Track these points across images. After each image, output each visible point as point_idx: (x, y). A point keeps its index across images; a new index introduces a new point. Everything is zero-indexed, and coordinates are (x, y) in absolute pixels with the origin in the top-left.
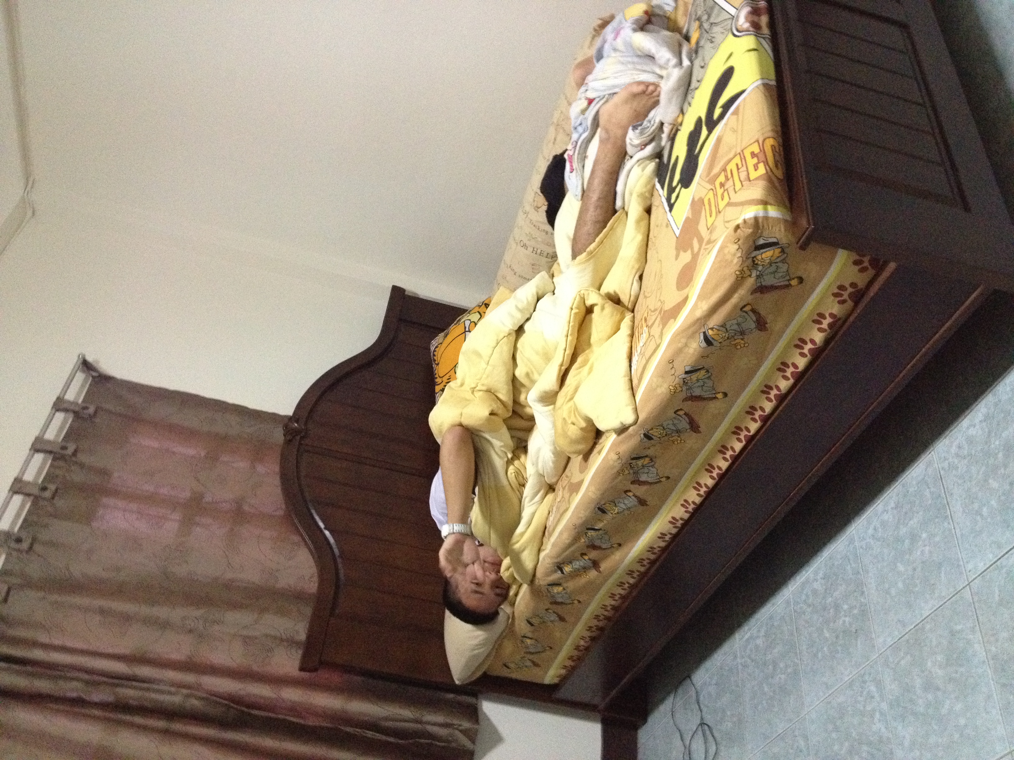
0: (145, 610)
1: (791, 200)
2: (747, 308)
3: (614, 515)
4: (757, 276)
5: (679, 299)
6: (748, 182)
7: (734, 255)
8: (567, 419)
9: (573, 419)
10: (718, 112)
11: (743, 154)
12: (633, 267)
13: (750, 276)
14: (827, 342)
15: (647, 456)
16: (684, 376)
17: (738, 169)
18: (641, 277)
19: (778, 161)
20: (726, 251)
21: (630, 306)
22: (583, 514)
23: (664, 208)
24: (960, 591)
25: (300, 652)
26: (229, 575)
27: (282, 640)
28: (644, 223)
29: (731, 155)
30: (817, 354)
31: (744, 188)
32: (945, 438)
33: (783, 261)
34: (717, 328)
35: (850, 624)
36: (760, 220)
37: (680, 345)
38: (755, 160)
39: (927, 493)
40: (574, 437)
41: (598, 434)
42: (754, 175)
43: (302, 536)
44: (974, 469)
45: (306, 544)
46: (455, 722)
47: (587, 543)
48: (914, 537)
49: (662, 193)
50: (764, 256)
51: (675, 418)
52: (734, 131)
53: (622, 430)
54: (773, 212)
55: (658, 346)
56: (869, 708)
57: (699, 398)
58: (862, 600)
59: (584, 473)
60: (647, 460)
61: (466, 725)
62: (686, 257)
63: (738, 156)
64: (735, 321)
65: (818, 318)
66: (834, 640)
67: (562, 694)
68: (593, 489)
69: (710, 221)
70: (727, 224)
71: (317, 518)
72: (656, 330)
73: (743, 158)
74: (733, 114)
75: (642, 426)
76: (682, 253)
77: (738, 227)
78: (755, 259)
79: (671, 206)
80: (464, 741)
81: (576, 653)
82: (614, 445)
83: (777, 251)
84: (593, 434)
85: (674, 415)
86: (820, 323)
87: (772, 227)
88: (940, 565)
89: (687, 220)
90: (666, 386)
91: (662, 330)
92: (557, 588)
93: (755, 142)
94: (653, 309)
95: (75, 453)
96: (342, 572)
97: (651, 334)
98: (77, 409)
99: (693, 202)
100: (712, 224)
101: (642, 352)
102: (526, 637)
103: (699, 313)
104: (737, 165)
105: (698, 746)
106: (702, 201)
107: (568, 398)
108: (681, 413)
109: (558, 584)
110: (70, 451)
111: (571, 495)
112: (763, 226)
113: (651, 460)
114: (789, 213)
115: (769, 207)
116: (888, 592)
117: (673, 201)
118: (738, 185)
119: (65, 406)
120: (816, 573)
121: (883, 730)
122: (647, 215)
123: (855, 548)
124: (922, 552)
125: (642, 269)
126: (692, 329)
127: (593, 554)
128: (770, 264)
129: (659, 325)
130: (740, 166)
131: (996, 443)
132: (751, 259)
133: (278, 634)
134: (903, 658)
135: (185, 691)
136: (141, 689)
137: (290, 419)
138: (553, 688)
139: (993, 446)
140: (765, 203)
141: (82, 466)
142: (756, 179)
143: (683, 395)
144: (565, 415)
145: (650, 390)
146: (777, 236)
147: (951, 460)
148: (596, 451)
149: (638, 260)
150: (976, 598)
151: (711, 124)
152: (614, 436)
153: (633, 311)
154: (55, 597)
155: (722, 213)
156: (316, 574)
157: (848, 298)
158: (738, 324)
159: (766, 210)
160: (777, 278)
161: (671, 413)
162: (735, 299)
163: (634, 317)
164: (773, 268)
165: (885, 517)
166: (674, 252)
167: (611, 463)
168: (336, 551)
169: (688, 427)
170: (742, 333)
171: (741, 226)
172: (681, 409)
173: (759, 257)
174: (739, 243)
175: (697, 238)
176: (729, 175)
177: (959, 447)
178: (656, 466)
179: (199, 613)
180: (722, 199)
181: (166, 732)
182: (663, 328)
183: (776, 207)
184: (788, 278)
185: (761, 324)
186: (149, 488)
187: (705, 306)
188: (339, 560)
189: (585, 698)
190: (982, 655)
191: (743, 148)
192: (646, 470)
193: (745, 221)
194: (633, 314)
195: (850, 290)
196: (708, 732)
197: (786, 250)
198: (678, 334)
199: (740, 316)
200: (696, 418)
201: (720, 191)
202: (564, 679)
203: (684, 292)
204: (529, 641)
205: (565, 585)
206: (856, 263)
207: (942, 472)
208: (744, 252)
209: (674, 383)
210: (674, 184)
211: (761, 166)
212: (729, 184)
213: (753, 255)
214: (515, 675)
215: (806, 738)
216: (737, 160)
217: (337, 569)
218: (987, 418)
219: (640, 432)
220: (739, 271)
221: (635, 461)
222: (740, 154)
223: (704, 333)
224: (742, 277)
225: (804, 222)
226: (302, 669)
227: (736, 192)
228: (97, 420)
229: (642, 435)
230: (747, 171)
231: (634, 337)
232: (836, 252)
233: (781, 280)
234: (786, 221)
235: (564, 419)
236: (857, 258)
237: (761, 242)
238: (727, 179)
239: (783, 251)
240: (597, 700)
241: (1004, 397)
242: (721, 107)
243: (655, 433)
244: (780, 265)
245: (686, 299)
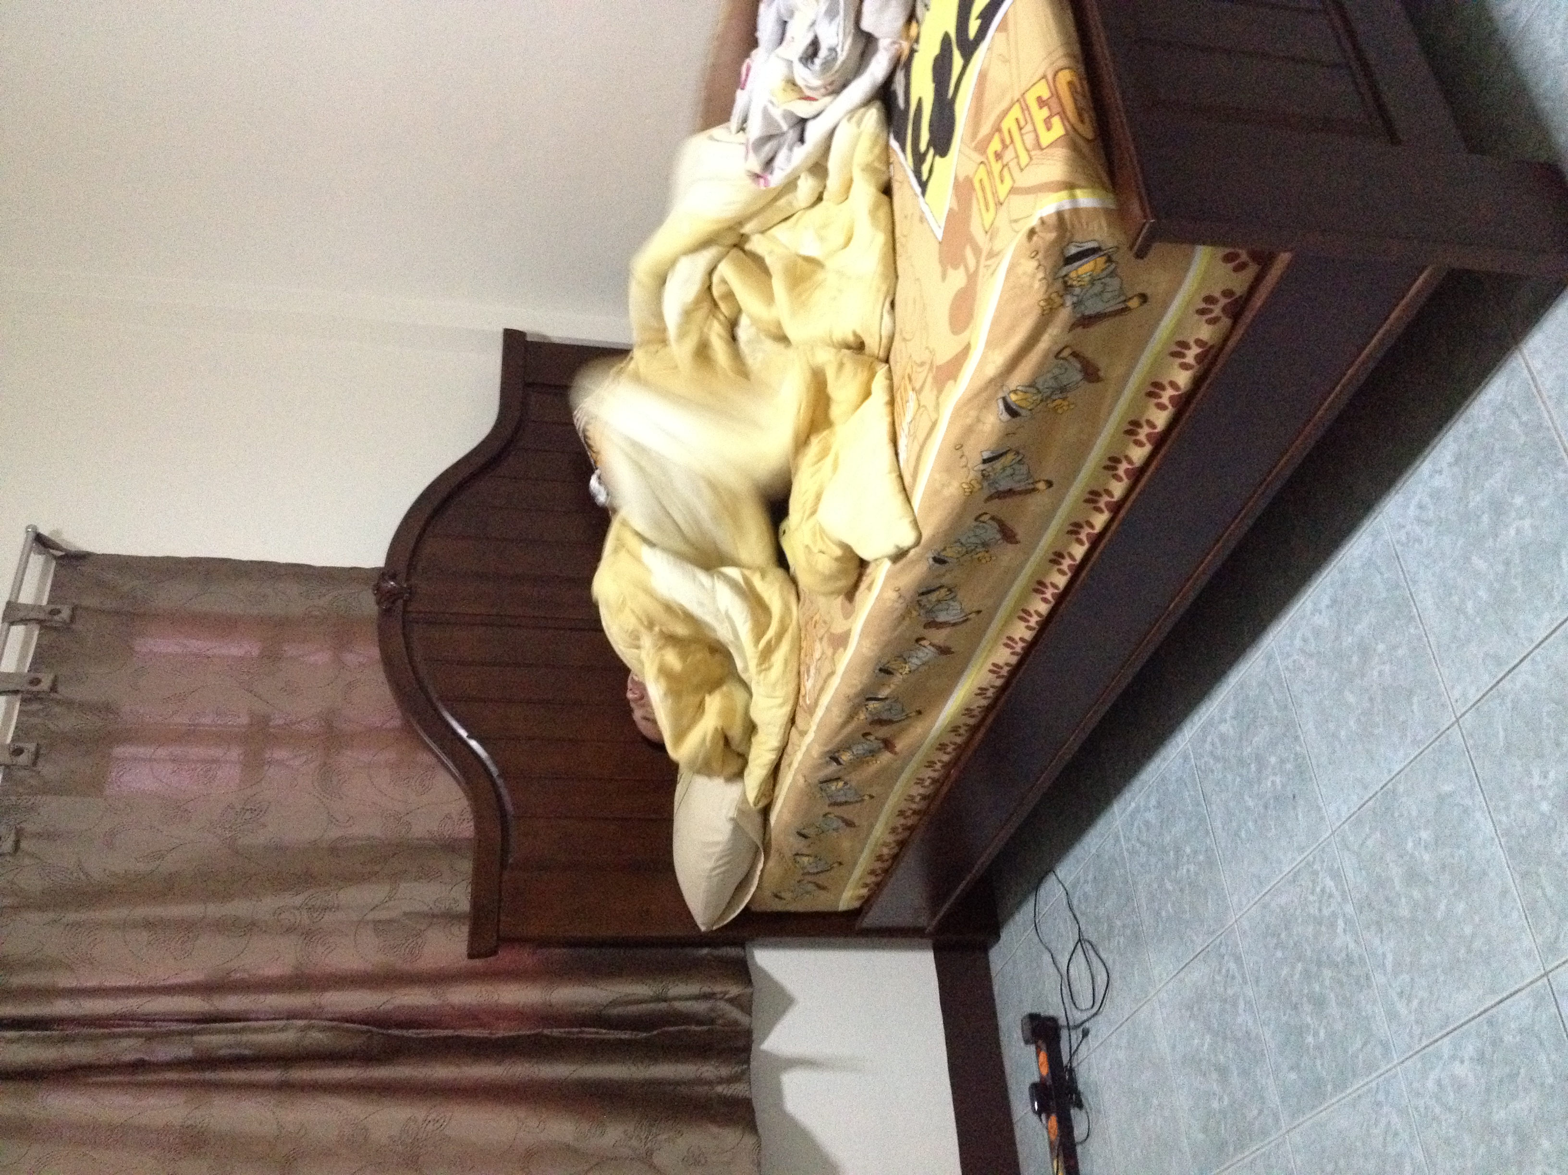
0: (214, 910)
1: (1112, 174)
2: (1066, 353)
3: (905, 676)
4: (1073, 303)
5: (959, 349)
6: (1038, 152)
7: (1033, 276)
8: (812, 547)
9: (820, 545)
10: (974, 25)
11: (1025, 101)
12: (879, 291)
13: (1062, 305)
14: (1197, 382)
15: (941, 587)
16: (982, 467)
17: (1020, 129)
18: (892, 304)
19: (1082, 109)
20: (1020, 270)
21: (882, 354)
22: (858, 681)
23: (912, 187)
24: (1444, 732)
25: (466, 929)
26: (334, 833)
27: (434, 916)
28: (883, 213)
29: (1005, 105)
30: (1183, 403)
31: (1033, 162)
32: (1397, 492)
33: (1112, 274)
34: (1023, 389)
35: (1284, 786)
36: (1067, 216)
37: (969, 421)
38: (1045, 112)
39: (1377, 580)
40: (827, 572)
41: (863, 564)
42: (1047, 138)
43: (433, 753)
44: (1446, 540)
45: (443, 763)
46: (718, 988)
47: (870, 719)
48: (1365, 651)
49: (904, 161)
50: (1081, 271)
51: (977, 527)
52: (1006, 61)
53: (899, 556)
54: (1086, 199)
55: (934, 425)
56: (1326, 912)
57: (1010, 493)
58: (1298, 748)
59: (850, 620)
60: (943, 591)
61: (734, 990)
62: (957, 279)
63: (1017, 106)
64: (1049, 375)
65: (1179, 349)
66: (1262, 811)
67: (870, 920)
68: (867, 643)
69: (988, 217)
70: (1014, 225)
71: (455, 724)
72: (928, 396)
73: (1025, 109)
74: (1000, 29)
75: (927, 548)
76: (950, 271)
77: (1032, 232)
78: (1066, 279)
79: (923, 185)
80: (735, 1014)
81: (878, 865)
82: (890, 577)
83: (1101, 261)
84: (853, 565)
85: (975, 523)
86: (1182, 355)
87: (1087, 224)
88: (1411, 693)
89: (951, 214)
90: (956, 484)
91: (938, 398)
92: (835, 783)
93: (1040, 80)
94: (918, 361)
95: (53, 689)
96: (507, 798)
97: (922, 404)
98: (42, 616)
99: (957, 185)
100: (992, 224)
101: (912, 432)
102: (802, 855)
103: (991, 370)
104: (1017, 120)
105: (1079, 970)
106: (969, 181)
107: (807, 513)
108: (985, 518)
109: (838, 779)
110: (45, 685)
111: (834, 654)
112: (1073, 226)
113: (950, 590)
114: (1111, 195)
115: (1079, 193)
116: (1335, 736)
117: (925, 177)
118: (1024, 158)
119: (21, 614)
120: (1223, 710)
121: (1352, 945)
122: (885, 198)
123: (1277, 669)
124: (1381, 674)
125: (891, 292)
126: (985, 395)
127: (883, 732)
128: (1092, 282)
129: (932, 390)
130: (1022, 123)
131: (1476, 499)
132: (1061, 280)
133: (426, 909)
134: (1368, 836)
135: (301, 1023)
136: (233, 1031)
137: (383, 574)
138: (854, 914)
139: (1471, 505)
140: (1070, 186)
141: (69, 704)
142: (1050, 146)
143: (986, 493)
144: (808, 541)
145: (933, 492)
146: (1097, 237)
147: (1409, 527)
148: (863, 586)
149: (885, 277)
150: (1470, 742)
151: (968, 48)
152: (887, 564)
153: (887, 361)
154: (72, 916)
155: (1005, 204)
156: (469, 809)
157: (1221, 314)
158: (1055, 378)
159: (1073, 198)
160: (1105, 299)
161: (970, 522)
162: (1045, 343)
163: (890, 370)
164: (1098, 288)
165: (1318, 620)
166: (937, 268)
167: (889, 604)
168: (493, 769)
169: (998, 536)
170: (1063, 389)
171: (1037, 230)
172: (986, 513)
173: (1073, 275)
174: (1038, 257)
175: (972, 246)
176: (1008, 141)
177: (1421, 507)
178: (958, 597)
179: (299, 900)
180: (1002, 181)
181: (284, 1087)
182: (940, 391)
183: (1090, 190)
184: (1122, 298)
185: (1091, 373)
186: (182, 719)
187: (999, 359)
188: (500, 782)
189: (905, 919)
190: (1488, 828)
191: (1023, 88)
192: (944, 606)
193: (1043, 222)
194: (887, 366)
195: (1223, 301)
196: (1091, 953)
197: (1114, 258)
198: (965, 405)
199: (1056, 366)
200: (1010, 523)
201: (996, 167)
202: (867, 902)
203: (964, 337)
204: (805, 860)
205: (847, 778)
206: (1228, 258)
207: (1399, 548)
208: (1048, 271)
209: (970, 478)
210: (923, 147)
211: (1056, 121)
212: (1009, 155)
213: (1064, 272)
214: (792, 908)
215: (1238, 959)
216: (1016, 112)
217: (499, 797)
218: (1458, 459)
219: (927, 555)
220: (1046, 300)
221: (924, 597)
222: (1018, 101)
223: (1004, 399)
224: (1051, 309)
225: (1135, 208)
226: (471, 956)
227: (1022, 170)
228: (78, 626)
229: (931, 560)
230: (1035, 130)
231: (896, 405)
232: (1193, 252)
233: (1112, 303)
234: (1107, 212)
235: (807, 547)
236: (1228, 250)
237: (1073, 250)
238: (1005, 147)
239: (1109, 260)
240: (922, 921)
241: (1482, 426)
242: (978, 18)
243: (949, 553)
244: (1108, 280)
245: (967, 349)
